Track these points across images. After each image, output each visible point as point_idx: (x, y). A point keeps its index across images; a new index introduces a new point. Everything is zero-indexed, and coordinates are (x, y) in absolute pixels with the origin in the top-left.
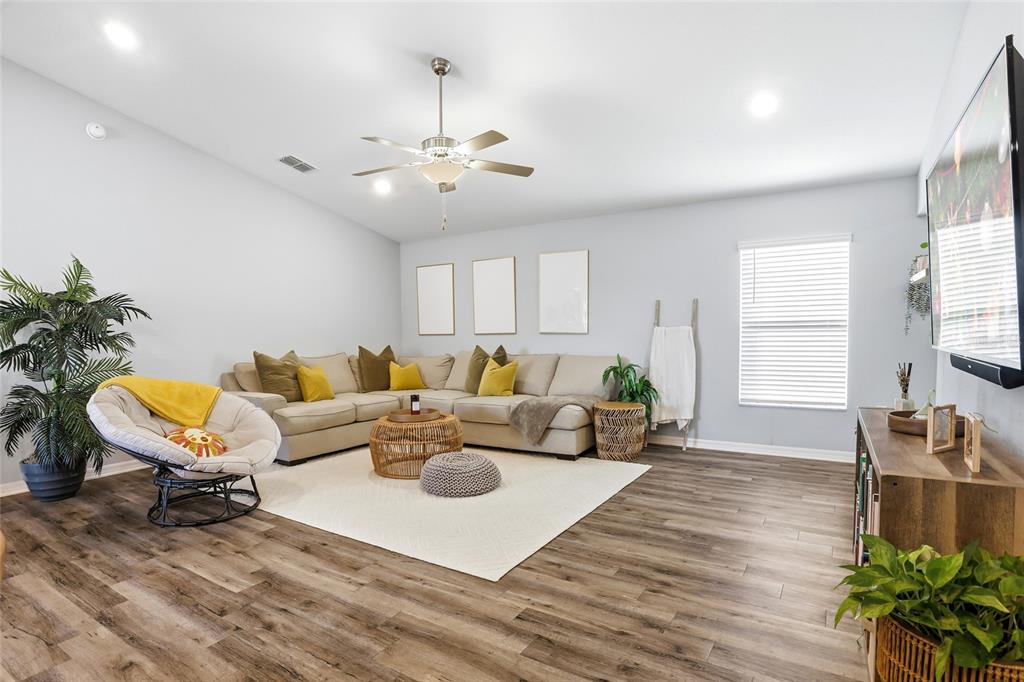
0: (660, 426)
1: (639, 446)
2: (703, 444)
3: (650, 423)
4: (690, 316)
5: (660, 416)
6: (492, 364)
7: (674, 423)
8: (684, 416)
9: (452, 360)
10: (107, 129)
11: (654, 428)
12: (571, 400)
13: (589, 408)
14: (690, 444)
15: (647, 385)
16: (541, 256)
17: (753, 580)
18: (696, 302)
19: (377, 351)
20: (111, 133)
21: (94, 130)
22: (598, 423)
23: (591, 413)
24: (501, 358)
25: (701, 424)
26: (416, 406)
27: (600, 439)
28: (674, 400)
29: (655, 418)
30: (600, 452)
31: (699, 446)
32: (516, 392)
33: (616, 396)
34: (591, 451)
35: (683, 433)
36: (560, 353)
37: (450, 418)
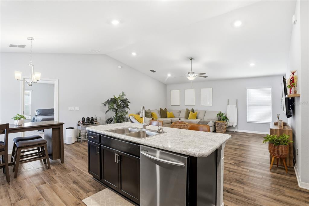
0: (229, 126)
1: (225, 130)
2: (239, 131)
3: (227, 126)
4: (236, 104)
5: (229, 124)
6: (191, 113)
7: (233, 126)
8: (235, 124)
9: (180, 111)
10: (121, 66)
11: (228, 127)
12: (211, 120)
13: (214, 122)
14: (236, 131)
15: (226, 118)
16: (201, 89)
17: (251, 150)
18: (237, 100)
19: (164, 109)
20: (122, 67)
21: (120, 67)
22: (216, 125)
23: (215, 123)
24: (193, 111)
25: (238, 126)
26: (180, 121)
27: (217, 128)
28: (232, 120)
29: (228, 125)
30: (217, 131)
31: (238, 131)
32: (197, 119)
33: (220, 120)
34: (215, 131)
35: (234, 128)
36: (206, 110)
37: (187, 124)
